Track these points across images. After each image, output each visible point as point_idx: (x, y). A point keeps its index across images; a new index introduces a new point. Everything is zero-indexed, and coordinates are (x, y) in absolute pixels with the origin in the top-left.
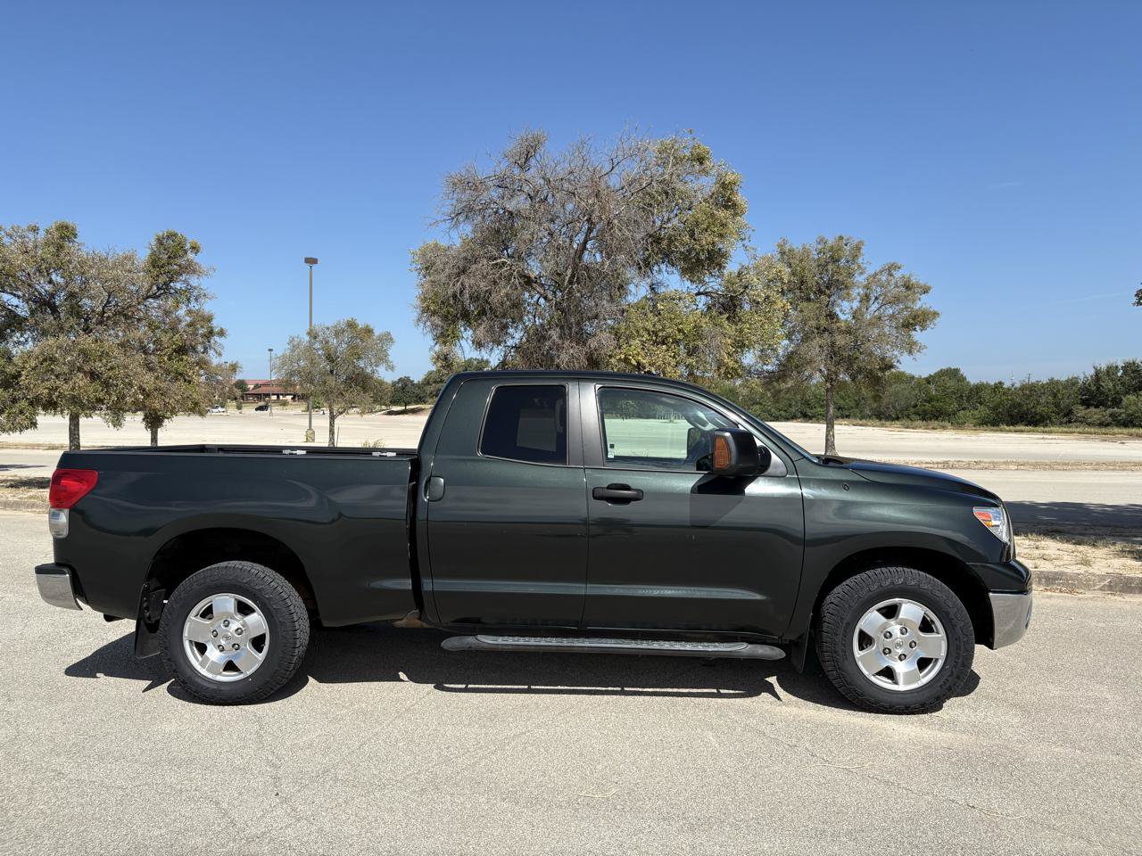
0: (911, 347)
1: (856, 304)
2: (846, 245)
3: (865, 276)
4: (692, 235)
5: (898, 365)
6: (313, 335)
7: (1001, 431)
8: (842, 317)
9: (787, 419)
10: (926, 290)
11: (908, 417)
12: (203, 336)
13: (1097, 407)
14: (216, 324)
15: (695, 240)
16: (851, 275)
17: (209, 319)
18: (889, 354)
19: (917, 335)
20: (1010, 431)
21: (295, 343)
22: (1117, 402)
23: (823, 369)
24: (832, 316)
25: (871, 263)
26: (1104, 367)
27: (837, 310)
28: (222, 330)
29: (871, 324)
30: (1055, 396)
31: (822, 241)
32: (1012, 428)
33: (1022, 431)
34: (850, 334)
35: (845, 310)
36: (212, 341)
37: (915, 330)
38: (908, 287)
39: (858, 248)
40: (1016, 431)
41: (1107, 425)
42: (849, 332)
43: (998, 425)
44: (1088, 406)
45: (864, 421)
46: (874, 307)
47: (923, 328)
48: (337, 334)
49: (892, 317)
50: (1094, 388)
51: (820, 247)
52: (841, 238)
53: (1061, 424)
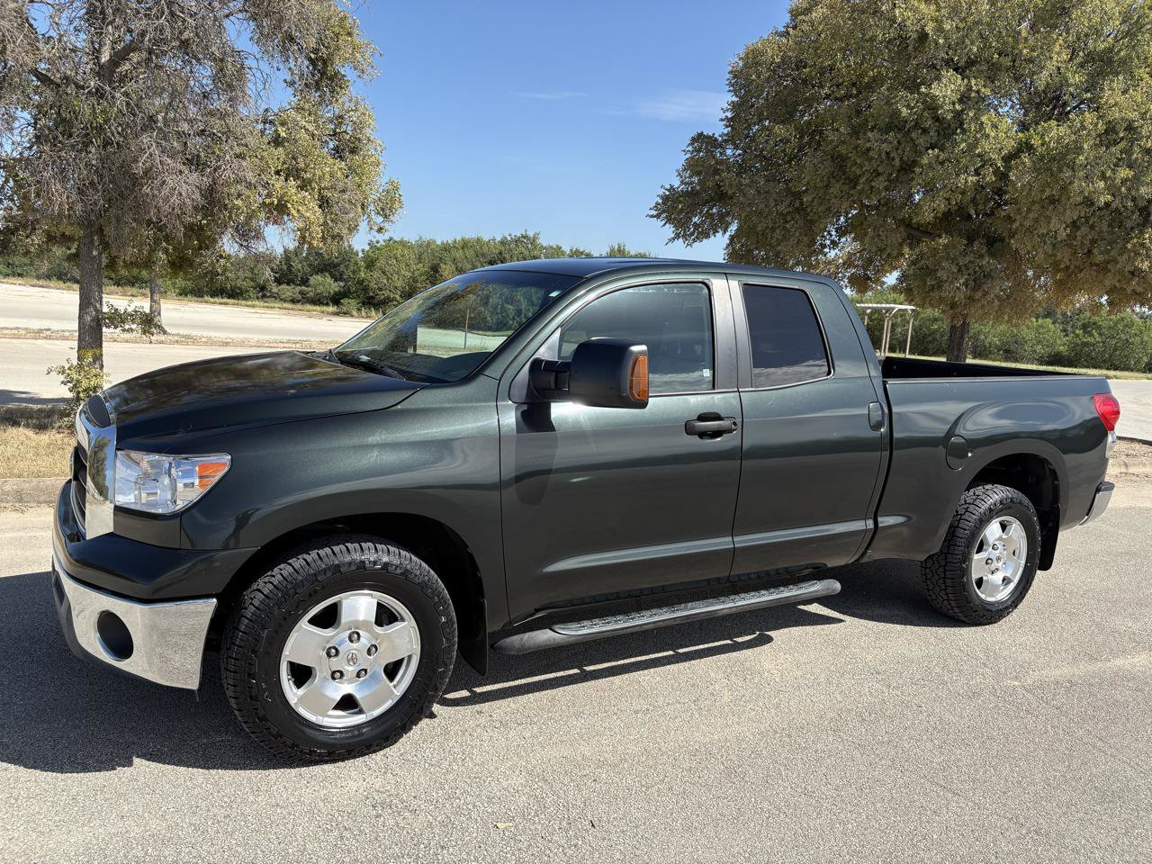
7: (206, 302)
13: (288, 284)
20: (214, 303)
22: (305, 282)
32: (216, 299)
40: (221, 304)
41: (298, 301)
43: (202, 297)
44: (281, 283)
50: (285, 267)
53: (258, 298)
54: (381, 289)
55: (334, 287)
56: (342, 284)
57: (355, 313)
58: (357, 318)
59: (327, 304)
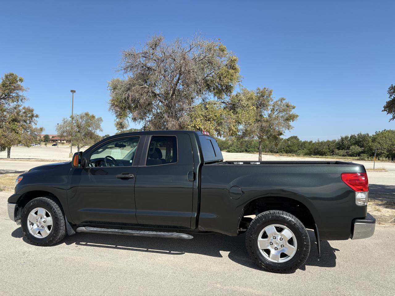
0: (289, 127)
1: (270, 112)
2: (267, 91)
3: (273, 102)
4: (220, 78)
5: (284, 133)
6: (72, 118)
7: (312, 157)
8: (264, 116)
9: (241, 152)
10: (294, 108)
11: (281, 152)
12: (29, 117)
13: (342, 150)
14: (35, 113)
15: (221, 81)
16: (268, 101)
17: (32, 111)
18: (281, 130)
19: (291, 123)
20: (314, 157)
21: (65, 121)
22: (348, 148)
23: (258, 134)
24: (261, 116)
25: (275, 98)
26: (344, 136)
27: (263, 114)
28: (37, 115)
29: (275, 119)
30: (328, 146)
31: (258, 89)
32: (315, 156)
33: (318, 157)
34: (268, 122)
35: (266, 114)
36: (33, 119)
37: (290, 121)
38: (288, 106)
39: (271, 92)
40: (316, 157)
41: (345, 156)
42: (267, 121)
44: (339, 149)
45: (266, 153)
46: (276, 113)
47: (293, 121)
48: (82, 117)
49: (282, 117)
50: (341, 144)
51: (257, 91)
52: (265, 88)
53: (331, 155)
54: (377, 149)
55: (360, 149)
56: (363, 148)
57: (366, 159)
58: (367, 161)
59: (356, 156)
